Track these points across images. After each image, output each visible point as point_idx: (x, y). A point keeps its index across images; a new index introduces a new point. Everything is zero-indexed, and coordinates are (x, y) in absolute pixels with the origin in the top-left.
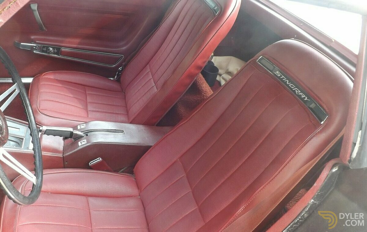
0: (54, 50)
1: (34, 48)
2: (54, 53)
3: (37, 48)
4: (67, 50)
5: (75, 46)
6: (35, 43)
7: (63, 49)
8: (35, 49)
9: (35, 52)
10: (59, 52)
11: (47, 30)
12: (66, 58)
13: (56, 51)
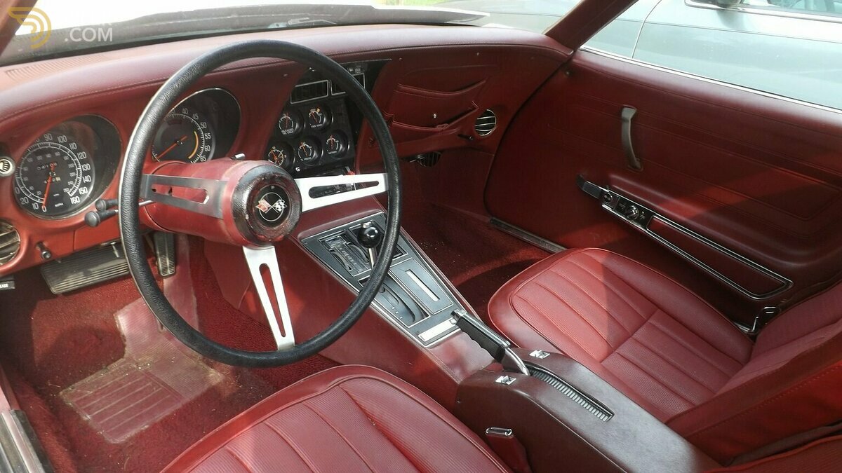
0: (640, 213)
1: (606, 196)
2: (638, 221)
3: (609, 199)
4: (665, 222)
5: (684, 219)
6: (611, 188)
7: (656, 217)
8: (607, 200)
9: (604, 206)
10: (647, 221)
11: (642, 169)
12: (658, 238)
13: (644, 217)
